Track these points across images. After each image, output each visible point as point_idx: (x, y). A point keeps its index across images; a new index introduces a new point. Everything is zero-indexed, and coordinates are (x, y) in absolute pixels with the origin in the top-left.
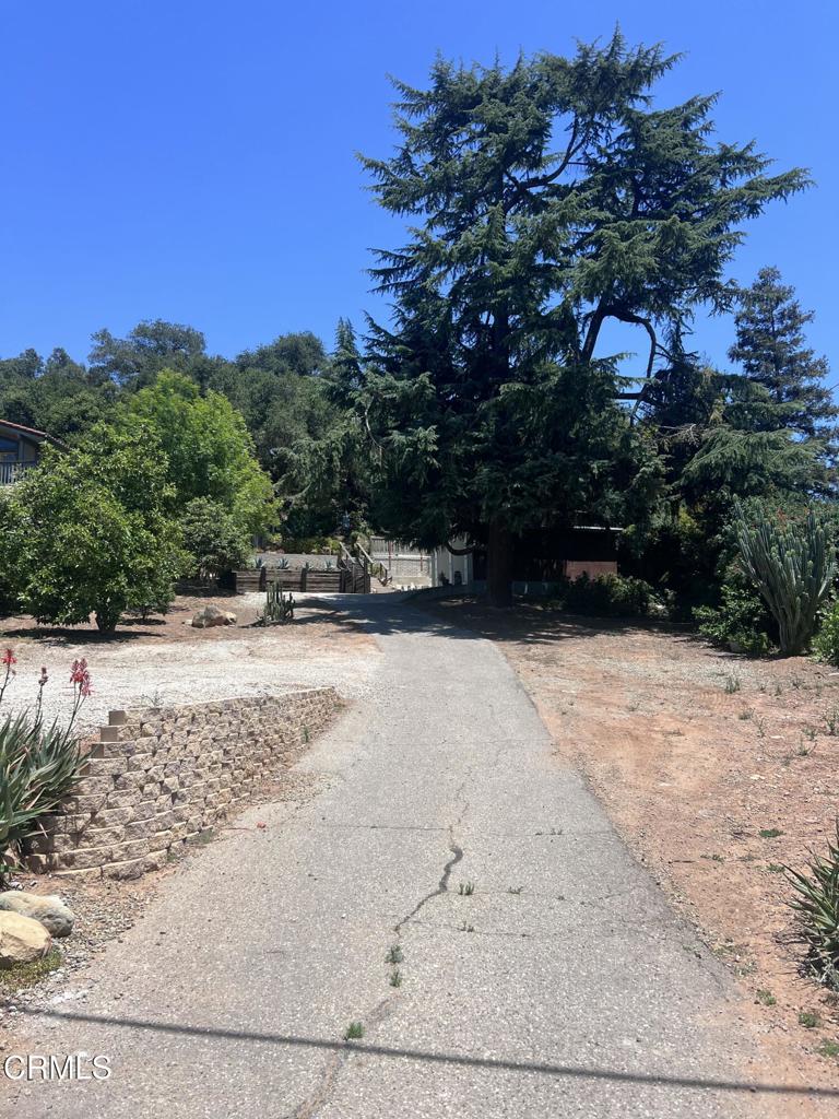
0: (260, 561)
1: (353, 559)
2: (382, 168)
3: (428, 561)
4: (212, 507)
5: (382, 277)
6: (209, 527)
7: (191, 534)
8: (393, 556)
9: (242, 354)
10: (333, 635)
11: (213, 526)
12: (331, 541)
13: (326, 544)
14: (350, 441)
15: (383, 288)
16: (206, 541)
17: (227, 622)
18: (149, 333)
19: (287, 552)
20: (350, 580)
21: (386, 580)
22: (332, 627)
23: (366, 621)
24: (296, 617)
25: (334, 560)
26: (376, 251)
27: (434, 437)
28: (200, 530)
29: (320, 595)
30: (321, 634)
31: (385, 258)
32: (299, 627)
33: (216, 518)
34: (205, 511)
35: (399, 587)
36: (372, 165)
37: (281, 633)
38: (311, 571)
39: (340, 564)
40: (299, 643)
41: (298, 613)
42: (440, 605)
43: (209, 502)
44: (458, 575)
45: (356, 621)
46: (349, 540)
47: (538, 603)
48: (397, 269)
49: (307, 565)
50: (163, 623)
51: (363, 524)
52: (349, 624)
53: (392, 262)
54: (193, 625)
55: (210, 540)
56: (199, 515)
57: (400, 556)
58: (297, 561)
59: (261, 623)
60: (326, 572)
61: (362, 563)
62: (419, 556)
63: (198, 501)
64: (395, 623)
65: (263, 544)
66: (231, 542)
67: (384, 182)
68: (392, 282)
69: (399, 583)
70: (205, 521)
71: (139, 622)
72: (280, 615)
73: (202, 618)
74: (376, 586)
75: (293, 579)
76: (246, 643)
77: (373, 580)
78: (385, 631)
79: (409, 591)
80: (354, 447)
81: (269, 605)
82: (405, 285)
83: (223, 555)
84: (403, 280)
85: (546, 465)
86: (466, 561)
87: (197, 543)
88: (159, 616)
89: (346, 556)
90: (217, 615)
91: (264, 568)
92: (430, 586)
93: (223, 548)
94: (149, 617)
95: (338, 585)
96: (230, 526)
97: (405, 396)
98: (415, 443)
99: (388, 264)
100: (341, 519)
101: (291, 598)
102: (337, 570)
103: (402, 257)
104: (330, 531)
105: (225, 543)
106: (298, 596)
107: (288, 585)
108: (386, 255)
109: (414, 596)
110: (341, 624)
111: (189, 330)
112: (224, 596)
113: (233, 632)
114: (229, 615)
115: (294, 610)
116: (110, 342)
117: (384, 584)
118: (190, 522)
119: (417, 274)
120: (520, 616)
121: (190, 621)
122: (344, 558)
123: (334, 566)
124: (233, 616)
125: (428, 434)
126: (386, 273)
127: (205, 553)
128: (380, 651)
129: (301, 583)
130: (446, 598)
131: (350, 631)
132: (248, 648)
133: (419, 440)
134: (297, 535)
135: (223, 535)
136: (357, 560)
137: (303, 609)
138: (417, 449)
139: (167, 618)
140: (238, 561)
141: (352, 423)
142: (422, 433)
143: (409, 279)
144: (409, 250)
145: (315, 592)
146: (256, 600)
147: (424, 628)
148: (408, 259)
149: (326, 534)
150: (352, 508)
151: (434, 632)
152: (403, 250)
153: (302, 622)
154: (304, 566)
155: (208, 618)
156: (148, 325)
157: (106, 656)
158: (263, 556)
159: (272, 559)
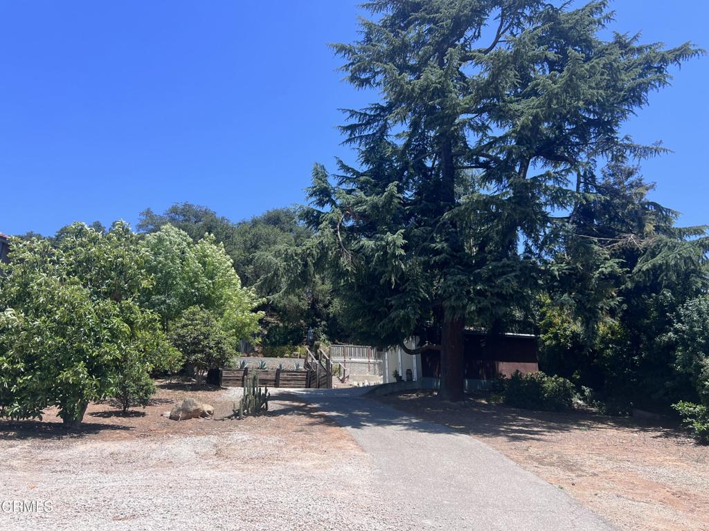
0: (244, 363)
1: (317, 362)
2: (350, 50)
3: (374, 364)
4: (205, 314)
5: (349, 132)
6: (200, 330)
7: (184, 336)
8: (347, 360)
9: (241, 222)
10: (306, 428)
11: (203, 330)
12: (299, 349)
13: (296, 350)
14: (323, 249)
15: (349, 140)
16: (196, 342)
17: (203, 415)
18: (179, 211)
19: (265, 356)
20: (316, 378)
21: (344, 378)
22: (305, 419)
23: (334, 414)
24: (270, 409)
25: (301, 362)
26: (345, 111)
27: (401, 241)
28: (190, 333)
29: (292, 390)
30: (295, 428)
31: (352, 115)
32: (273, 419)
33: (206, 322)
34: (197, 317)
35: (355, 384)
36: (342, 49)
37: (255, 426)
38: (284, 371)
39: (307, 365)
40: (273, 440)
41: (273, 406)
42: (398, 398)
43: (201, 310)
44: (409, 372)
45: (326, 413)
46: (314, 347)
47: (482, 398)
48: (361, 125)
49: (280, 366)
50: (143, 414)
51: (323, 337)
52: (320, 416)
53: (358, 119)
54: (170, 418)
55: (200, 341)
56: (192, 320)
57: (353, 360)
58: (273, 363)
59: (236, 415)
60: (295, 372)
61: (324, 365)
62: (367, 360)
63: (192, 309)
64: (363, 416)
65: (248, 350)
66: (218, 343)
67: (351, 61)
68: (357, 135)
69: (354, 380)
70: (197, 325)
71: (117, 414)
72: (256, 407)
73: (179, 410)
74: (336, 383)
75: (269, 377)
76: (214, 439)
77: (334, 378)
78: (356, 424)
79: (364, 387)
80: (327, 253)
81: (246, 397)
82: (367, 137)
83: (210, 353)
84: (366, 133)
85: (508, 265)
86: (415, 361)
87: (188, 343)
88: (140, 409)
89: (312, 359)
90: (194, 407)
91: (246, 369)
92: (382, 383)
93: (211, 348)
94: (130, 409)
95: (304, 383)
96: (219, 330)
97: (375, 207)
98: (384, 248)
99: (355, 121)
100: (306, 333)
101: (266, 390)
102: (304, 370)
103: (365, 114)
104: (298, 341)
105: (212, 344)
106: (272, 391)
107: (264, 382)
108: (353, 113)
109: (372, 391)
110: (312, 417)
111: (206, 210)
112: (209, 390)
113: (208, 425)
114: (207, 408)
115: (269, 402)
116: (152, 217)
117: (342, 381)
118: (185, 326)
119: (377, 128)
120: (476, 410)
121: (168, 414)
122: (309, 361)
123: (301, 367)
124: (210, 408)
125: (396, 238)
126: (352, 128)
127: (194, 352)
128: (363, 450)
129: (275, 381)
130: (401, 392)
131: (321, 423)
132: (215, 446)
133: (388, 243)
134: (274, 344)
135: (211, 337)
136: (320, 363)
137: (276, 402)
138: (386, 253)
139: (148, 410)
140: (223, 359)
141: (325, 233)
142: (390, 237)
143: (371, 132)
144: (372, 109)
145: (286, 387)
146: (235, 394)
147: (394, 421)
148: (370, 116)
149: (295, 344)
150: (314, 325)
151: (405, 425)
152: (366, 109)
153: (274, 414)
154: (278, 367)
155: (184, 410)
156: (179, 206)
157: (49, 457)
158: (246, 359)
159: (253, 362)
